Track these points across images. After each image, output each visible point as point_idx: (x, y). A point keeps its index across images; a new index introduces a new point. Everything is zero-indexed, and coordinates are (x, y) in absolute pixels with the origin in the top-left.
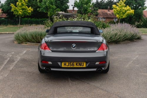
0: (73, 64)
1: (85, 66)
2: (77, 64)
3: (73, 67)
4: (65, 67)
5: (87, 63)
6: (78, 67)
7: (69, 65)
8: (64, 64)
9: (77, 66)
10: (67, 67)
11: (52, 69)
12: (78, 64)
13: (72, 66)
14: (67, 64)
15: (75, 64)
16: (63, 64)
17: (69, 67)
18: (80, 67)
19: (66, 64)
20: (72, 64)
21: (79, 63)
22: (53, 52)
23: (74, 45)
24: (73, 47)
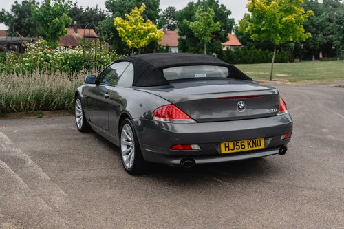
0: (242, 145)
1: (263, 146)
2: (249, 144)
3: (244, 150)
4: (227, 152)
5: (266, 139)
6: (252, 149)
7: (236, 147)
8: (226, 147)
9: (250, 149)
10: (231, 151)
11: (198, 161)
12: (251, 144)
13: (240, 150)
14: (231, 146)
15: (246, 144)
16: (223, 146)
17: (236, 151)
18: (255, 148)
19: (228, 147)
20: (239, 144)
21: (253, 142)
22: (198, 122)
23: (242, 104)
24: (241, 107)
